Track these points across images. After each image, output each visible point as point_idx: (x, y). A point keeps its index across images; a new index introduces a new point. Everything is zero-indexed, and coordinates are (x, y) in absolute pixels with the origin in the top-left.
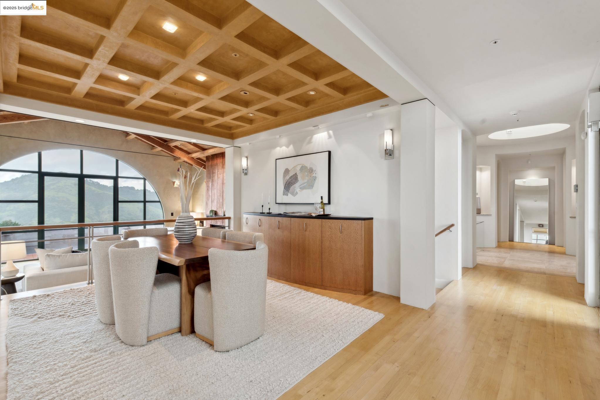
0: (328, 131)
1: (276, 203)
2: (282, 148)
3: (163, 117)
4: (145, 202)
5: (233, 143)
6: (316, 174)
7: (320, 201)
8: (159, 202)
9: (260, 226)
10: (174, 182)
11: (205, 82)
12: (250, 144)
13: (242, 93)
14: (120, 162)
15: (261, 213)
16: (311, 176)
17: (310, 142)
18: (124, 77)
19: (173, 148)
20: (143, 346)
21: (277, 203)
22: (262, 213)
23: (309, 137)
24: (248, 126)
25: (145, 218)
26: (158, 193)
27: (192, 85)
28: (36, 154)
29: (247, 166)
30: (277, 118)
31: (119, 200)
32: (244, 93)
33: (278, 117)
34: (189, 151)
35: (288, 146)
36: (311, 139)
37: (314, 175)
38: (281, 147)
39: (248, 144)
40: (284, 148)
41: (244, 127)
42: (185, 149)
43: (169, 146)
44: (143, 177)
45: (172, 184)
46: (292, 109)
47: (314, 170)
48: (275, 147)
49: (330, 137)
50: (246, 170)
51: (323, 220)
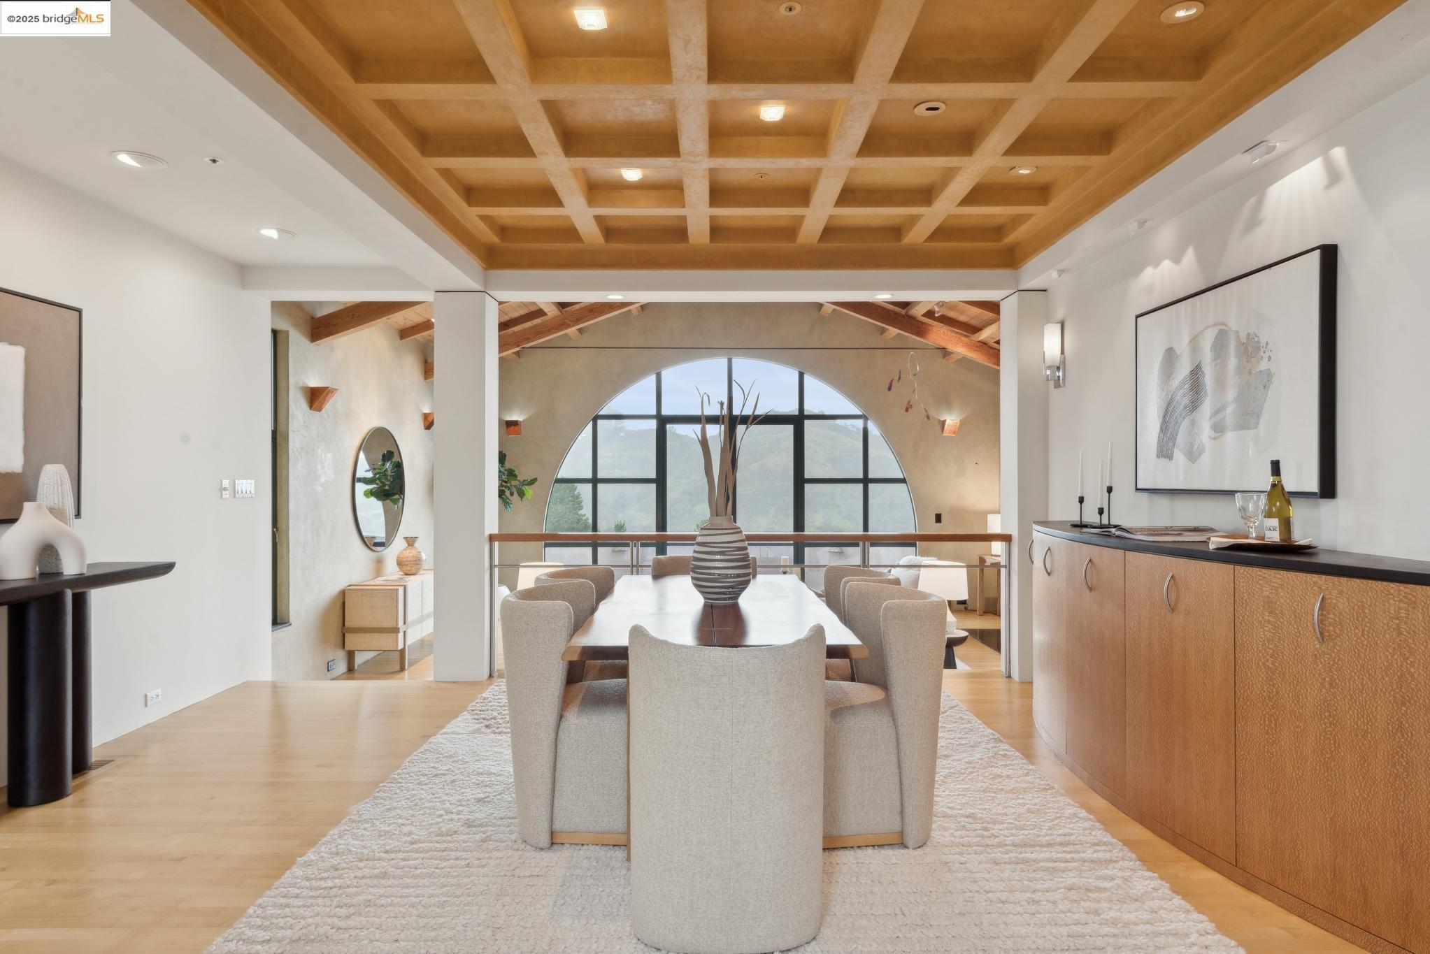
0: (1324, 152)
1: (1137, 489)
2: (1160, 267)
3: (782, 245)
4: (866, 481)
5: (1017, 281)
6: (1269, 358)
7: (1266, 481)
8: (903, 481)
9: (1049, 574)
10: (943, 423)
11: (786, 119)
12: (1061, 272)
13: (921, 110)
14: (807, 378)
15: (1075, 526)
16: (1250, 373)
17: (1254, 222)
18: (632, 174)
19: (923, 323)
20: (542, 849)
21: (1138, 487)
22: (1080, 526)
23: (1253, 200)
24: (1038, 215)
25: (866, 528)
26: (899, 455)
27: (773, 139)
28: (653, 378)
29: (1062, 352)
30: (1112, 154)
31: (806, 477)
32: (928, 109)
33: (1117, 151)
34: (974, 322)
35: (1177, 260)
36: (1260, 201)
37: (1263, 366)
38: (1156, 264)
39: (1054, 275)
40: (1167, 264)
41: (1029, 216)
42: (962, 318)
43: (912, 318)
44: (861, 414)
45: (938, 428)
46: (1153, 105)
47: (1263, 343)
48: (1137, 270)
49: (1334, 177)
50: (1058, 368)
51: (1241, 570)
